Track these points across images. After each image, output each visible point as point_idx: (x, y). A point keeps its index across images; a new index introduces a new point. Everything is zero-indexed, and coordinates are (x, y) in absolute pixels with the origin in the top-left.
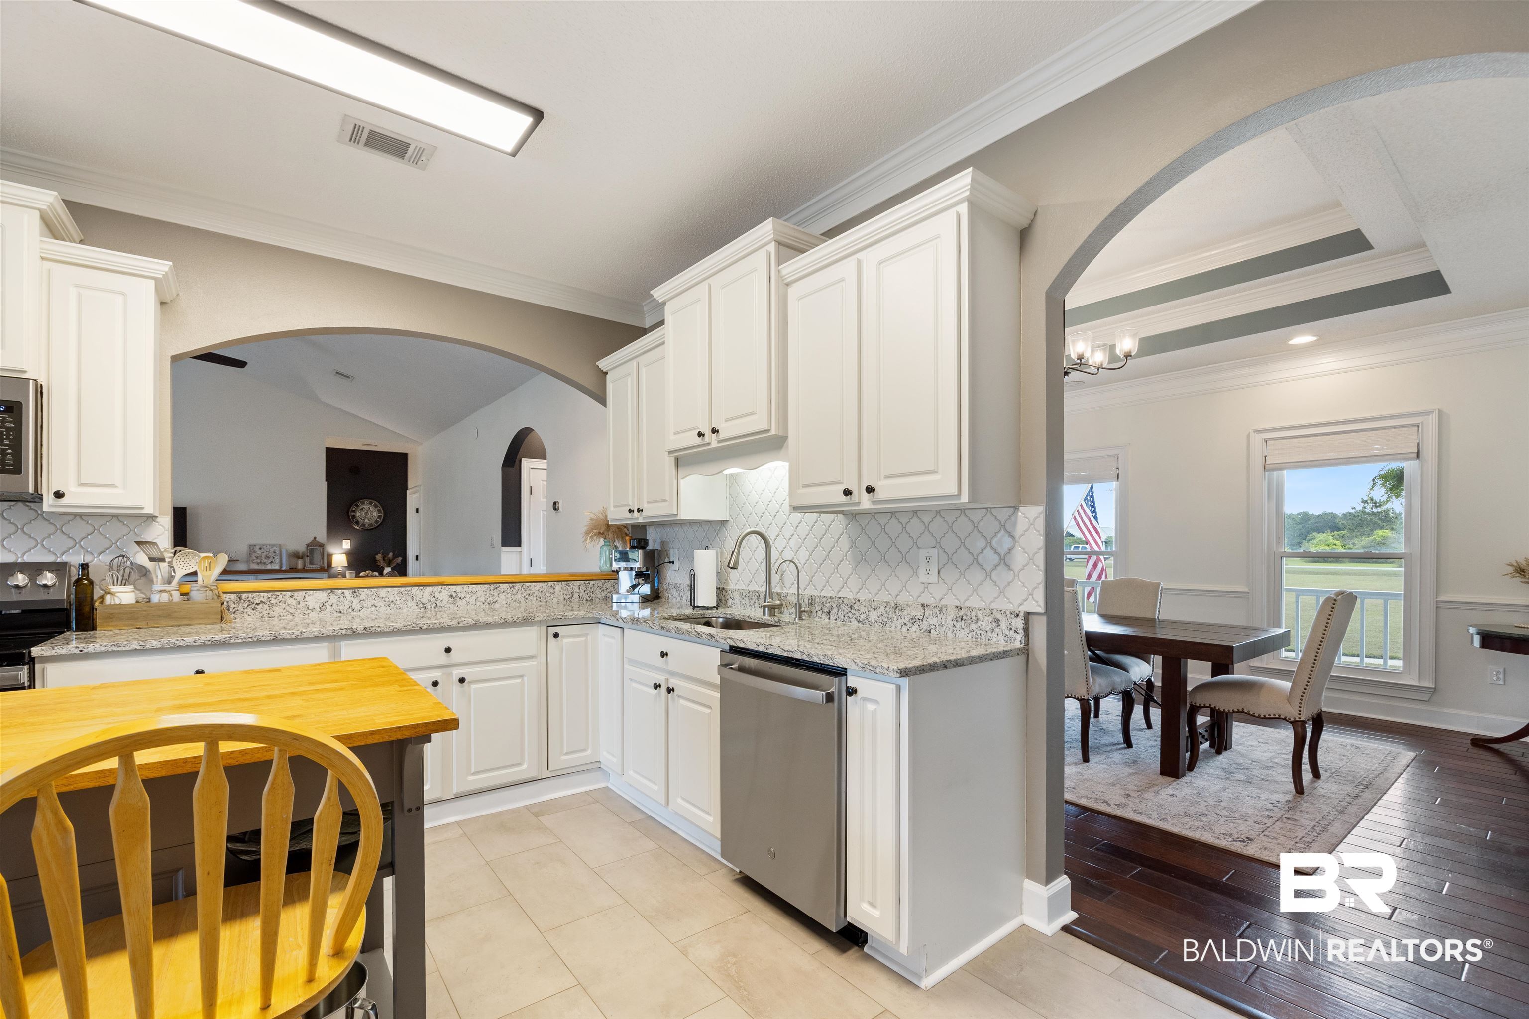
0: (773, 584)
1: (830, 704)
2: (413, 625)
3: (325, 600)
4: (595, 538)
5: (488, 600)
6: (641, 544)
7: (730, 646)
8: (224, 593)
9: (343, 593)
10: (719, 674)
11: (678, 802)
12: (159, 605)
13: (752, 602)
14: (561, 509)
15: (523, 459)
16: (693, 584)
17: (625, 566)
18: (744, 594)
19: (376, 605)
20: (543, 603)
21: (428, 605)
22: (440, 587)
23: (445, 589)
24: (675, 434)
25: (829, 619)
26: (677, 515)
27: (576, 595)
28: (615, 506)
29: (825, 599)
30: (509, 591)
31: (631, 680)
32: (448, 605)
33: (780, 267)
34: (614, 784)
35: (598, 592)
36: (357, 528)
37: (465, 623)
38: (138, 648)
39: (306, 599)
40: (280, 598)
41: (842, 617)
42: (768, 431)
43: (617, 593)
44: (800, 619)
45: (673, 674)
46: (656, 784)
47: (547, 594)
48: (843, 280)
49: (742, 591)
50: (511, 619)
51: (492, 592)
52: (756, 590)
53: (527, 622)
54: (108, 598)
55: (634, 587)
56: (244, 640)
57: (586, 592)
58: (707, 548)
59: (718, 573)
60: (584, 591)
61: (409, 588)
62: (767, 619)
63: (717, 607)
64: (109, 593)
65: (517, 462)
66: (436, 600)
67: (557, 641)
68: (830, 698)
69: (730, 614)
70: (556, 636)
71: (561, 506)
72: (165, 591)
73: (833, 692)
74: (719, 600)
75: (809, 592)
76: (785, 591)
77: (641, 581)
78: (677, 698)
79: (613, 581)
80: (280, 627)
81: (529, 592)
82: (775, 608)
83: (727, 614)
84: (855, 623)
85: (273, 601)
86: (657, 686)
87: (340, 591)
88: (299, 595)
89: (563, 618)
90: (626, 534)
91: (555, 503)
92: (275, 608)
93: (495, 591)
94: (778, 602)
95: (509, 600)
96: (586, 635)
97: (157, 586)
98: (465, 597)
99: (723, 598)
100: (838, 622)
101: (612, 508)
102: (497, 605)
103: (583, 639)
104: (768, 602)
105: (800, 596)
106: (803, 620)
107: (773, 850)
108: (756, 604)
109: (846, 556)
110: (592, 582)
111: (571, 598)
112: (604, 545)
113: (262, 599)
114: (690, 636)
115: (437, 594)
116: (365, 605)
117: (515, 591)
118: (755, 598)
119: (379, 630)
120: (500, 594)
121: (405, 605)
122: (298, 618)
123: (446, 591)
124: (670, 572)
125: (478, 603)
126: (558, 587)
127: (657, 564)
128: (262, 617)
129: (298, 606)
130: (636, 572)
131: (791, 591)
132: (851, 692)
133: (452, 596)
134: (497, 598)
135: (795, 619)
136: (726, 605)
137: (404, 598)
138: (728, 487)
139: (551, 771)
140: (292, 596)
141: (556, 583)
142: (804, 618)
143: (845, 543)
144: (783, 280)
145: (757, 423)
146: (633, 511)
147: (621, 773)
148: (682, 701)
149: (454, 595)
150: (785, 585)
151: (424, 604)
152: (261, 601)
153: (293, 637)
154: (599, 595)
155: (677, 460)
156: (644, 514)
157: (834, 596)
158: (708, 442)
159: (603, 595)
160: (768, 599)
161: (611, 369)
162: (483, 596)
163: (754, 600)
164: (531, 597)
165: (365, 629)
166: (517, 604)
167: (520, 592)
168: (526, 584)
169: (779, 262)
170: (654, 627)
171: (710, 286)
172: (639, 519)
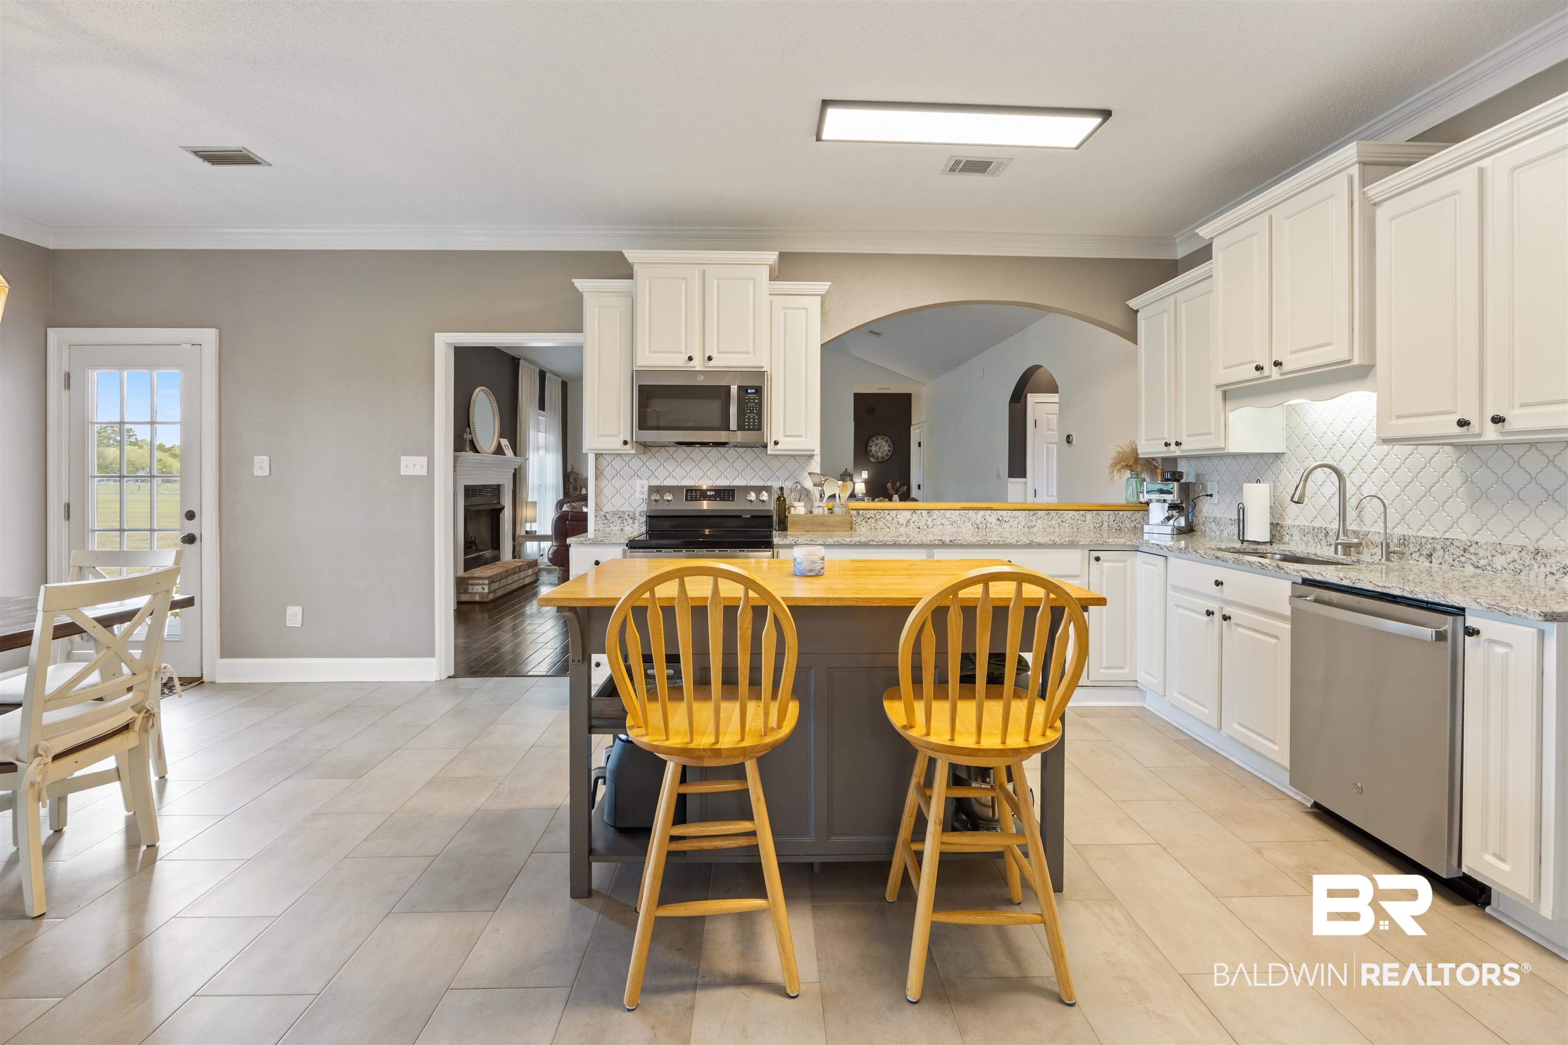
0: (1348, 521)
1: (1442, 643)
2: (984, 541)
3: (910, 519)
4: (1122, 470)
5: (1028, 524)
6: (1176, 476)
7: (1303, 579)
8: (852, 509)
9: (921, 513)
10: (1290, 605)
11: (1234, 727)
12: (818, 516)
13: (1317, 539)
14: (1074, 442)
15: (1028, 394)
16: (1241, 518)
17: (1158, 498)
18: (1306, 531)
19: (943, 524)
20: (1075, 530)
21: (980, 526)
22: (990, 511)
23: (993, 513)
24: (1225, 368)
25: (1431, 562)
26: (1224, 448)
27: (1106, 524)
28: (1147, 440)
29: (1424, 541)
30: (1045, 518)
31: (1177, 606)
32: (996, 527)
33: (1366, 189)
34: (1151, 704)
35: (1127, 522)
36: (872, 460)
37: (1022, 541)
38: (822, 543)
39: (898, 517)
40: (882, 515)
41: (1451, 561)
42: (1349, 361)
43: (1148, 524)
44: (1388, 559)
45: (1229, 603)
46: (1206, 708)
47: (1079, 521)
48: (1457, 193)
49: (1303, 528)
50: (1059, 541)
51: (1031, 518)
52: (1324, 527)
53: (1072, 545)
54: (792, 509)
55: (1169, 518)
56: (877, 543)
57: (1115, 522)
58: (1258, 481)
59: (1271, 507)
60: (1114, 521)
61: (967, 512)
62: (1340, 556)
63: (1271, 543)
64: (793, 507)
65: (1023, 397)
66: (987, 522)
67: (1098, 564)
68: (1441, 636)
69: (1289, 551)
70: (1097, 559)
71: (1075, 439)
72: (821, 507)
73: (1446, 631)
74: (1273, 536)
75: (1400, 531)
76: (1364, 529)
77: (1175, 513)
78: (1234, 626)
79: (1142, 512)
80: (881, 537)
81: (1062, 519)
82: (1351, 547)
83: (1285, 551)
84: (1470, 570)
85: (878, 517)
86: (1209, 613)
87: (919, 512)
88: (893, 513)
89: (1104, 543)
90: (1155, 466)
91: (1068, 437)
92: (879, 522)
93: (1033, 517)
94: (1356, 541)
95: (1045, 526)
96: (1125, 561)
97: (817, 504)
98: (1009, 521)
99: (1277, 534)
100: (1444, 567)
101: (1143, 442)
102: (1035, 530)
103: (1122, 564)
104: (1342, 540)
105: (1388, 535)
106: (1391, 561)
107: (1359, 785)
108: (1324, 542)
109: (1457, 493)
110: (1121, 513)
111: (1101, 526)
112: (1131, 478)
113: (871, 515)
114: (1252, 566)
115: (987, 517)
116: (936, 524)
117: (1050, 517)
118: (1320, 536)
119: (960, 542)
120: (1038, 520)
121: (964, 525)
122: (893, 530)
123: (994, 515)
124: (1206, 505)
125: (1020, 527)
126: (1089, 516)
127: (1191, 497)
128: (871, 529)
129: (893, 522)
130: (1169, 504)
131: (1373, 529)
132: (1472, 632)
133: (999, 519)
134: (1035, 523)
135: (1380, 560)
136: (1281, 541)
137: (963, 519)
138: (1285, 418)
139: (1091, 681)
140: (889, 514)
141: (1087, 512)
142: (1393, 559)
143: (1455, 478)
144: (1369, 201)
145: (1336, 353)
146: (1170, 445)
147: (1162, 694)
148: (1240, 630)
149: (1001, 518)
150: (1365, 523)
151: (977, 525)
152: (871, 517)
153: (906, 543)
154: (1128, 526)
155: (1225, 393)
156: (1183, 447)
157: (1437, 537)
158: (1268, 375)
159: (1133, 525)
160: (1341, 536)
161: (1141, 308)
162: (1023, 521)
163: (1320, 538)
164: (1064, 524)
165: (951, 541)
166: (1052, 530)
167: (1055, 518)
168: (1060, 512)
169: (1364, 183)
170: (1207, 557)
171: (1271, 217)
172: (1175, 451)
